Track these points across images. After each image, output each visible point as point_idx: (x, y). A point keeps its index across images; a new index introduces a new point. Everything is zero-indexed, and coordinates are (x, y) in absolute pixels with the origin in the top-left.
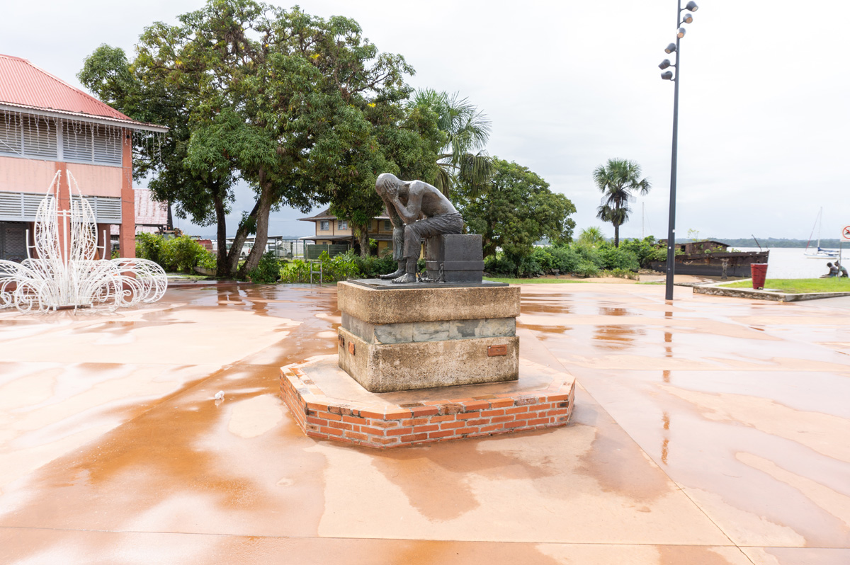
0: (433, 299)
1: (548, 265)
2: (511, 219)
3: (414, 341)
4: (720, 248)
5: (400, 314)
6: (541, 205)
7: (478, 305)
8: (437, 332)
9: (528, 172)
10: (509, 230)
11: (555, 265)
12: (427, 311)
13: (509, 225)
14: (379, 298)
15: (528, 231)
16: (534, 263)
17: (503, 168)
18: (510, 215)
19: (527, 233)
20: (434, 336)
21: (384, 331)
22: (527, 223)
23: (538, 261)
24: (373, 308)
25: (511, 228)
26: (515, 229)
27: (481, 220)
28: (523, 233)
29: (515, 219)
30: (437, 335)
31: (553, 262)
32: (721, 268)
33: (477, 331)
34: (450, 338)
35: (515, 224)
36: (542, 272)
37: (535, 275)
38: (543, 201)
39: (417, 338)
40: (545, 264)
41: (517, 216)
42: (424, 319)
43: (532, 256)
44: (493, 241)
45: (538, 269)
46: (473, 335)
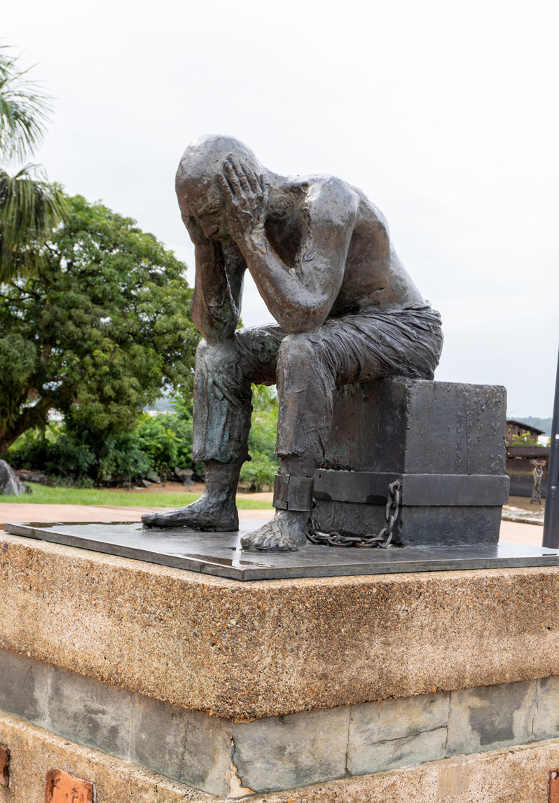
0: (421, 612)
1: (167, 458)
2: (97, 342)
3: (348, 774)
4: (526, 435)
5: (324, 676)
6: (170, 313)
7: (537, 631)
8: (415, 733)
9: (135, 231)
10: (91, 370)
11: (183, 458)
12: (401, 661)
13: (93, 357)
14: (262, 616)
15: (137, 374)
16: (136, 452)
17: (79, 216)
18: (95, 332)
19: (134, 381)
20: (406, 748)
21: (263, 742)
22: (134, 356)
23: (145, 449)
24: (235, 658)
25: (96, 365)
26: (106, 368)
27: (20, 341)
28: (126, 379)
29: (107, 342)
30: (415, 745)
31: (180, 453)
32: (531, 479)
33: (519, 718)
34: (451, 751)
35: (107, 357)
36: (154, 476)
37: (138, 481)
38: (174, 304)
39: (360, 762)
40: (162, 456)
41: (110, 335)
42: (390, 690)
43: (131, 435)
44: (45, 394)
45: (146, 467)
46: (507, 734)
